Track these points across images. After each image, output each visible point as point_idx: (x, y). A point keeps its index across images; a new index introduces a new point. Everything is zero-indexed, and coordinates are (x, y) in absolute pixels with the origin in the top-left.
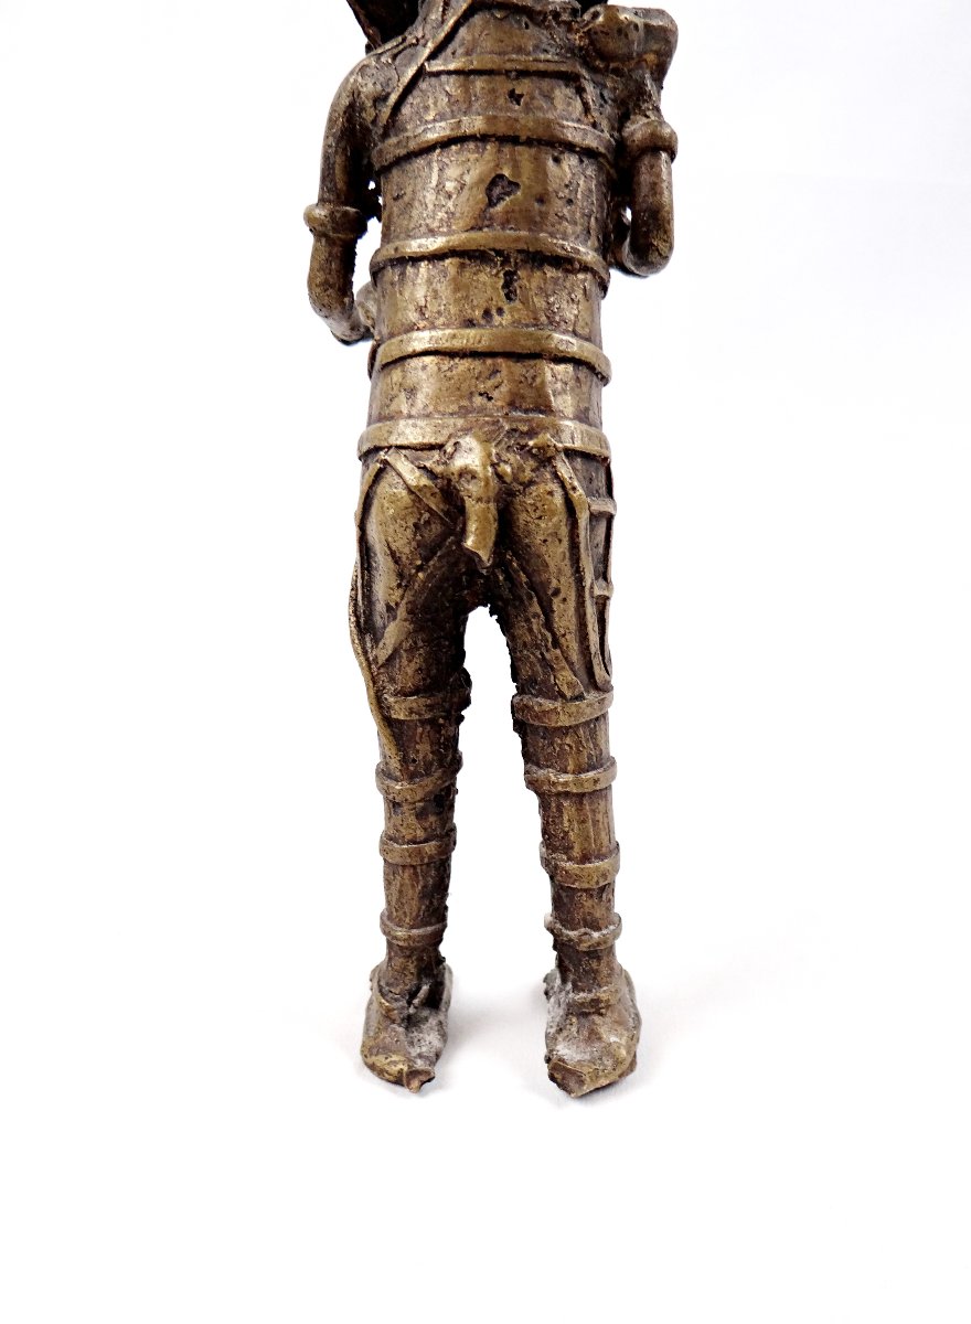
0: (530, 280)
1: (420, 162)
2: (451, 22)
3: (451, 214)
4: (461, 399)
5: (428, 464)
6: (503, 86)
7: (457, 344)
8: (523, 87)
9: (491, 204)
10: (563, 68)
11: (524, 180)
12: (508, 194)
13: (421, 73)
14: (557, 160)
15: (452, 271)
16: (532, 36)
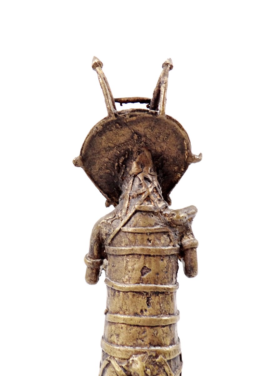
0: (154, 300)
1: (120, 258)
2: (130, 215)
3: (130, 278)
4: (135, 341)
5: (124, 365)
6: (146, 237)
7: (132, 323)
8: (152, 237)
9: (142, 275)
10: (164, 230)
11: (152, 268)
12: (148, 272)
13: (120, 230)
14: (162, 260)
15: (131, 297)
16: (155, 218)
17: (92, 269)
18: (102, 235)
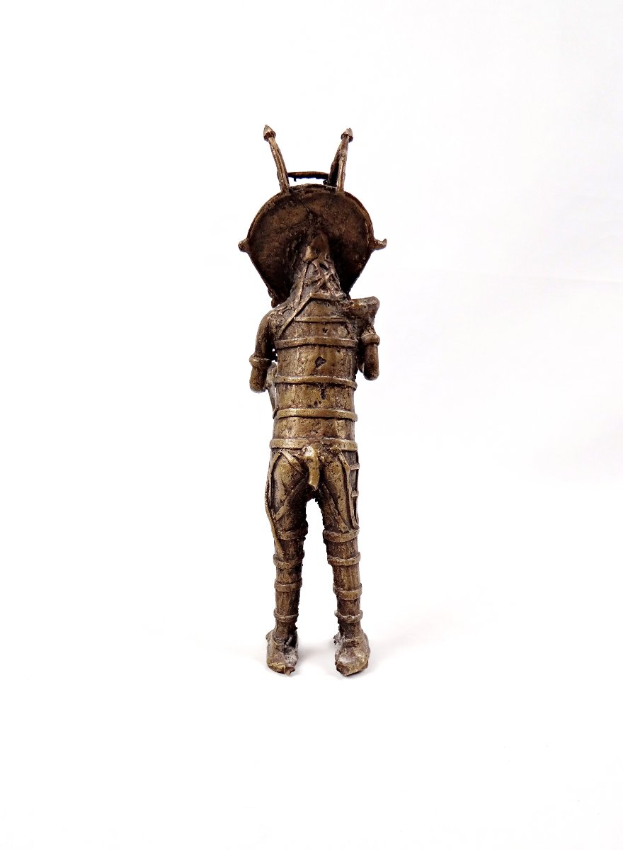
0: (330, 392)
1: (292, 350)
2: (303, 304)
3: (303, 370)
4: (306, 432)
5: (296, 455)
6: (321, 327)
7: (306, 414)
8: (328, 327)
9: (317, 366)
10: (341, 320)
11: (328, 359)
12: (323, 363)
13: (293, 320)
14: (339, 351)
15: (304, 389)
16: (330, 309)
17: (259, 370)
18: (272, 328)
